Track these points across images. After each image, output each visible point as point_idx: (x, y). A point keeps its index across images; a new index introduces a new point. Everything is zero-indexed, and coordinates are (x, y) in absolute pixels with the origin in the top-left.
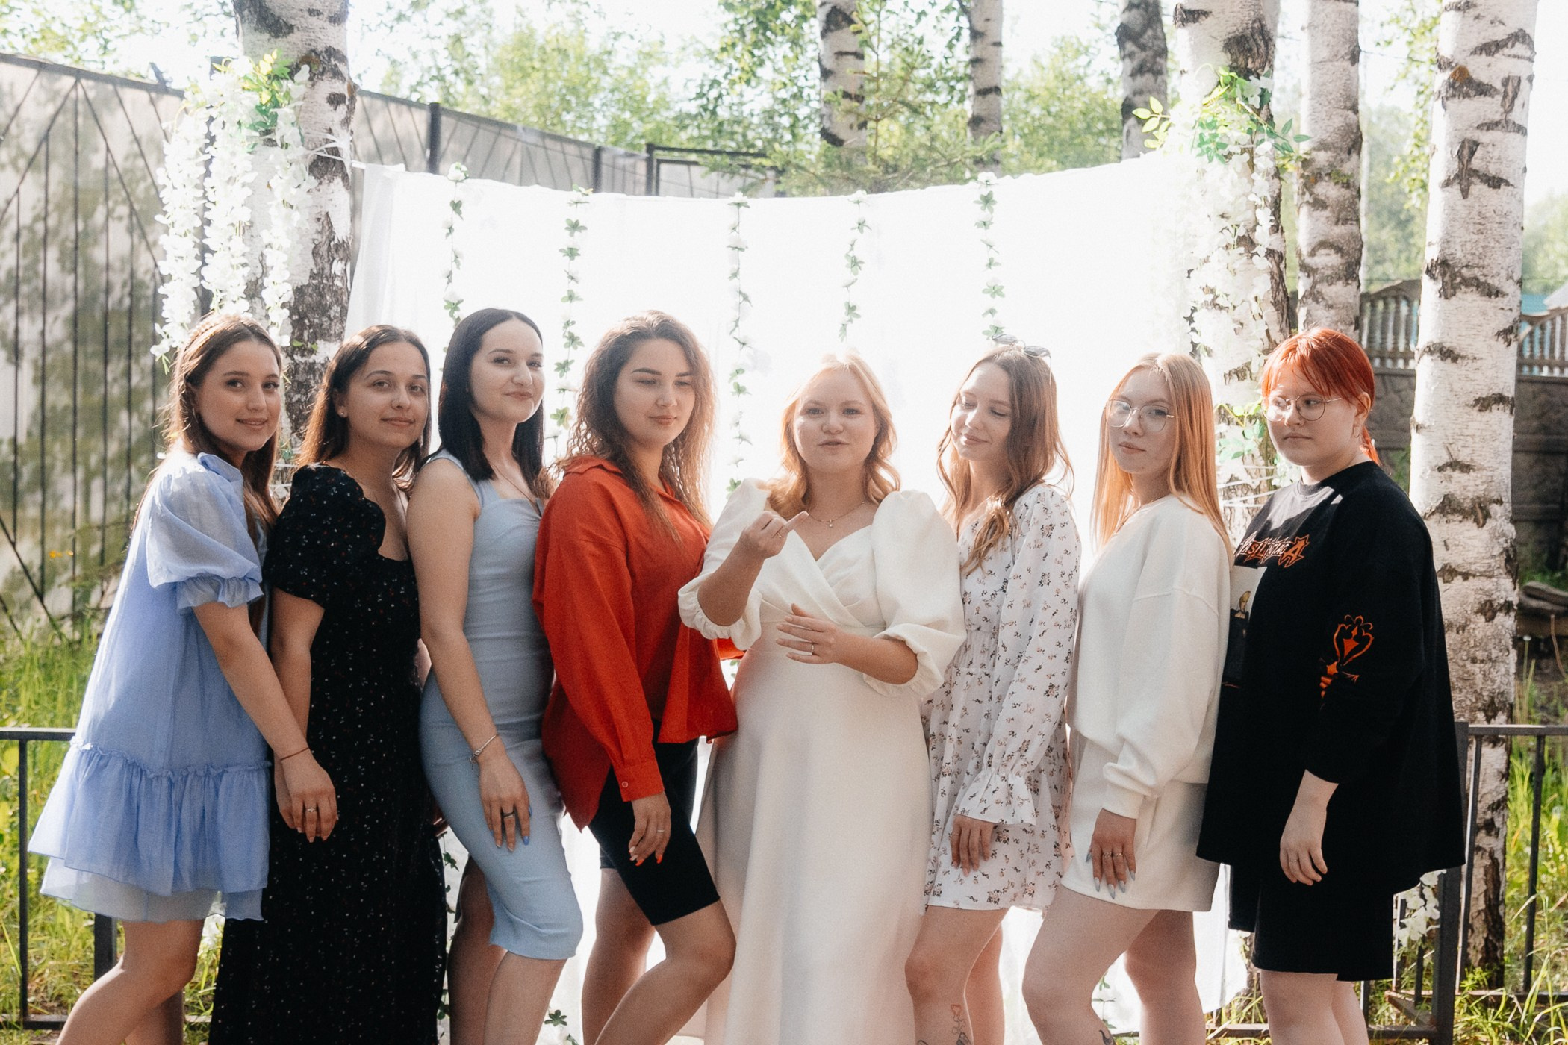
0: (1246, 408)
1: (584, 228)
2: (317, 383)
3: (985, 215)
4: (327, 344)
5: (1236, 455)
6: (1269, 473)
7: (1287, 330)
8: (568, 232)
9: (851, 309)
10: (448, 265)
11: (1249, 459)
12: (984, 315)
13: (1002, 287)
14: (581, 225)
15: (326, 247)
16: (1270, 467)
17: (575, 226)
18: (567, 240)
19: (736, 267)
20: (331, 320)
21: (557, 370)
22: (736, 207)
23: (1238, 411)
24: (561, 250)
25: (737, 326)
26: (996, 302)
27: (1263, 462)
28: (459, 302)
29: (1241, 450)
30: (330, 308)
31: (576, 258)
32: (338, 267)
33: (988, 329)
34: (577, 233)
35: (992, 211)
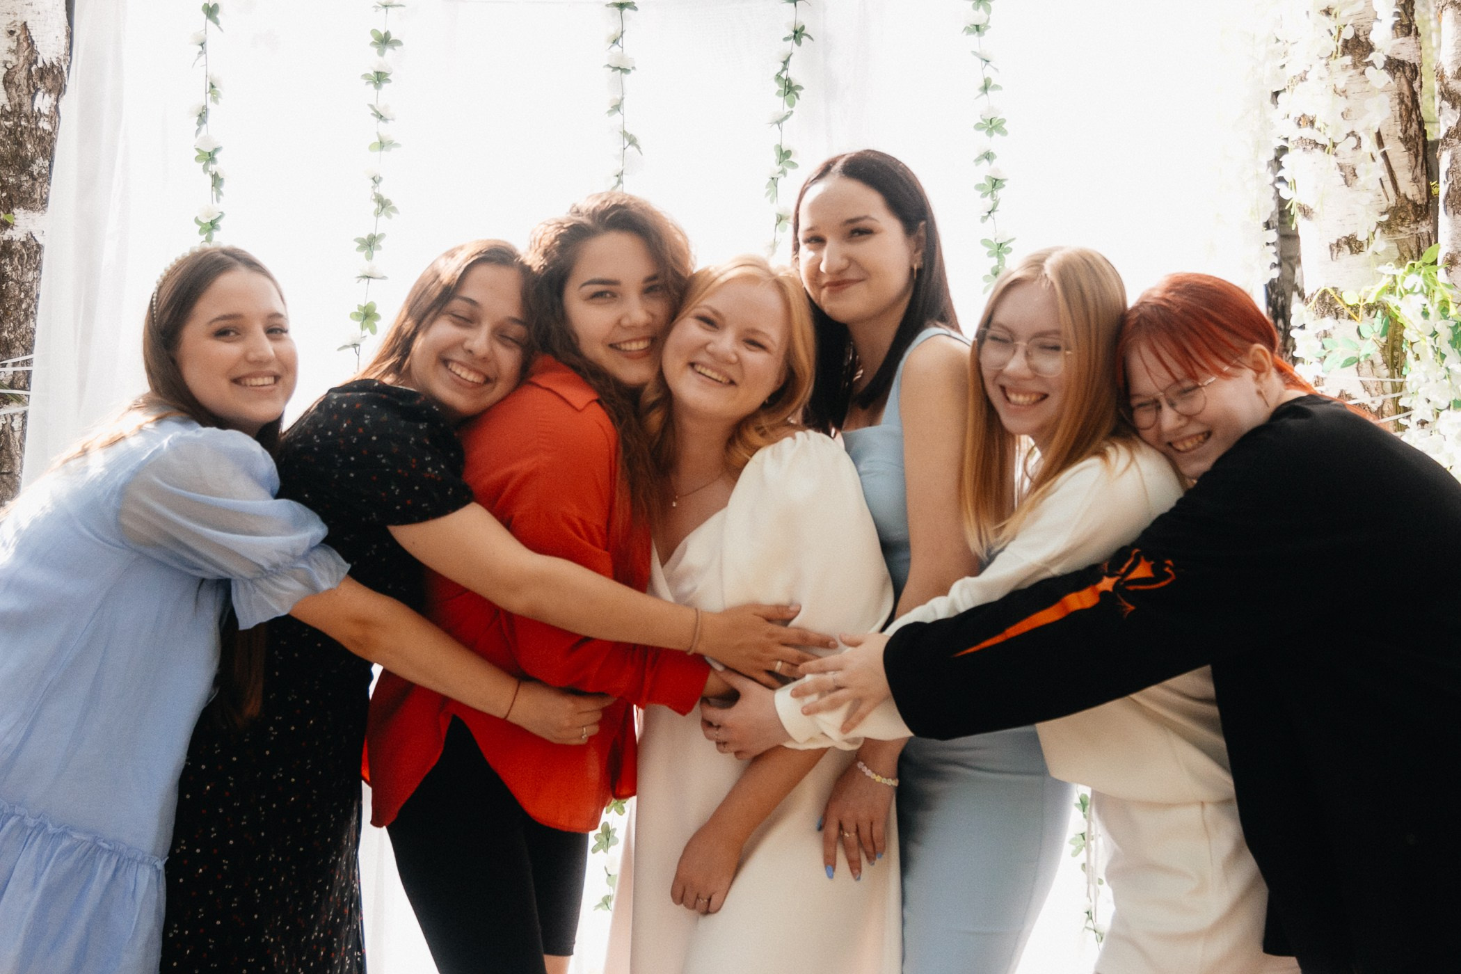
0: (1362, 294)
1: (398, 42)
2: (15, 269)
3: (979, 16)
4: (30, 214)
5: (1348, 363)
6: (1398, 388)
7: (1424, 179)
8: (375, 50)
9: (784, 154)
10: (199, 97)
11: (1366, 368)
12: (978, 160)
13: (1003, 121)
14: (393, 37)
15: (24, 74)
16: (1397, 380)
17: (384, 41)
18: (372, 60)
19: (619, 97)
20: (35, 179)
21: (359, 249)
22: (617, 10)
23: (1351, 298)
24: (365, 76)
25: (620, 182)
26: (995, 143)
27: (1387, 372)
28: (216, 150)
29: (1354, 354)
30: (34, 163)
31: (385, 86)
32: (43, 102)
33: (983, 181)
34: (389, 51)
35: (988, 10)
